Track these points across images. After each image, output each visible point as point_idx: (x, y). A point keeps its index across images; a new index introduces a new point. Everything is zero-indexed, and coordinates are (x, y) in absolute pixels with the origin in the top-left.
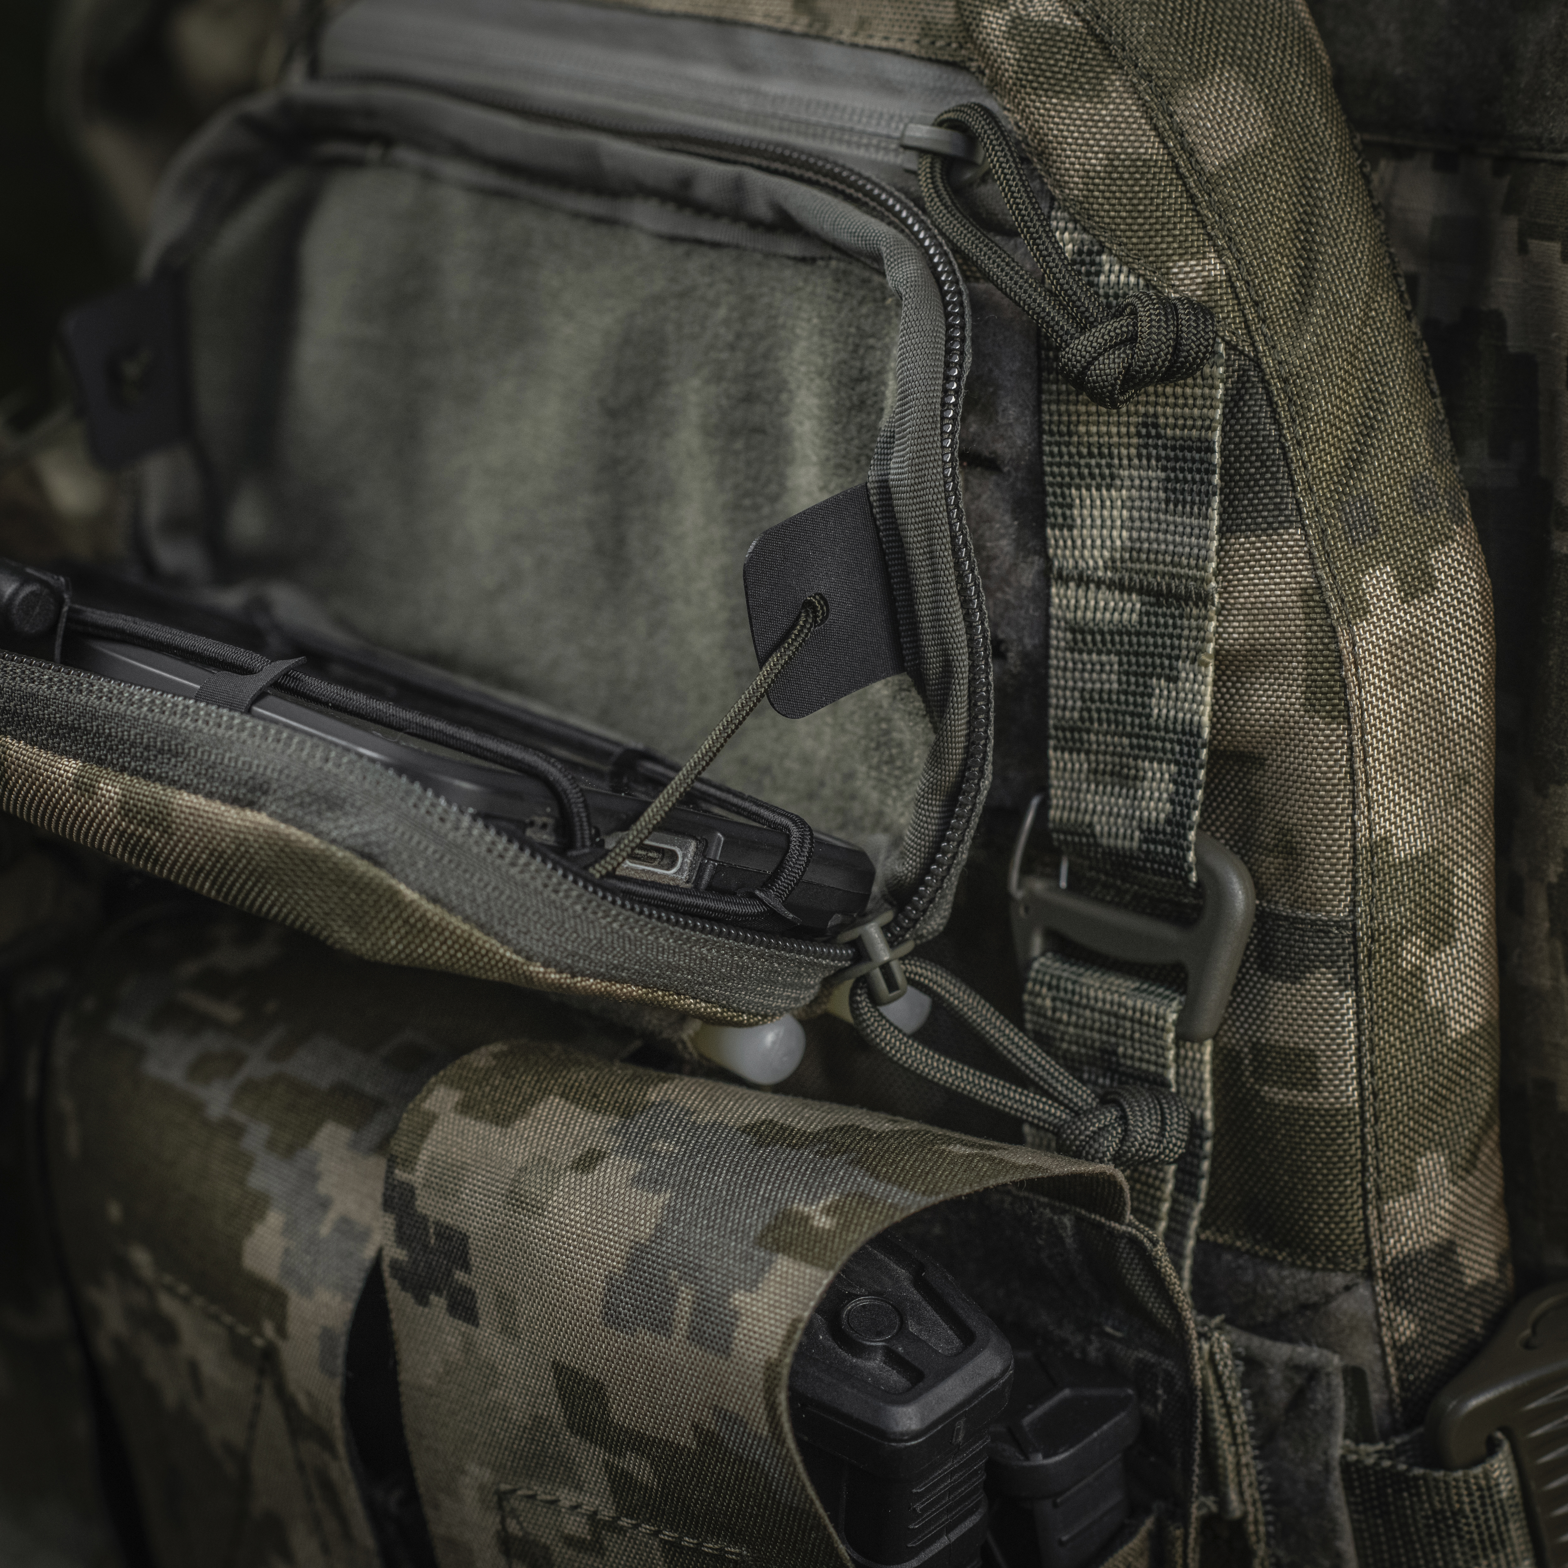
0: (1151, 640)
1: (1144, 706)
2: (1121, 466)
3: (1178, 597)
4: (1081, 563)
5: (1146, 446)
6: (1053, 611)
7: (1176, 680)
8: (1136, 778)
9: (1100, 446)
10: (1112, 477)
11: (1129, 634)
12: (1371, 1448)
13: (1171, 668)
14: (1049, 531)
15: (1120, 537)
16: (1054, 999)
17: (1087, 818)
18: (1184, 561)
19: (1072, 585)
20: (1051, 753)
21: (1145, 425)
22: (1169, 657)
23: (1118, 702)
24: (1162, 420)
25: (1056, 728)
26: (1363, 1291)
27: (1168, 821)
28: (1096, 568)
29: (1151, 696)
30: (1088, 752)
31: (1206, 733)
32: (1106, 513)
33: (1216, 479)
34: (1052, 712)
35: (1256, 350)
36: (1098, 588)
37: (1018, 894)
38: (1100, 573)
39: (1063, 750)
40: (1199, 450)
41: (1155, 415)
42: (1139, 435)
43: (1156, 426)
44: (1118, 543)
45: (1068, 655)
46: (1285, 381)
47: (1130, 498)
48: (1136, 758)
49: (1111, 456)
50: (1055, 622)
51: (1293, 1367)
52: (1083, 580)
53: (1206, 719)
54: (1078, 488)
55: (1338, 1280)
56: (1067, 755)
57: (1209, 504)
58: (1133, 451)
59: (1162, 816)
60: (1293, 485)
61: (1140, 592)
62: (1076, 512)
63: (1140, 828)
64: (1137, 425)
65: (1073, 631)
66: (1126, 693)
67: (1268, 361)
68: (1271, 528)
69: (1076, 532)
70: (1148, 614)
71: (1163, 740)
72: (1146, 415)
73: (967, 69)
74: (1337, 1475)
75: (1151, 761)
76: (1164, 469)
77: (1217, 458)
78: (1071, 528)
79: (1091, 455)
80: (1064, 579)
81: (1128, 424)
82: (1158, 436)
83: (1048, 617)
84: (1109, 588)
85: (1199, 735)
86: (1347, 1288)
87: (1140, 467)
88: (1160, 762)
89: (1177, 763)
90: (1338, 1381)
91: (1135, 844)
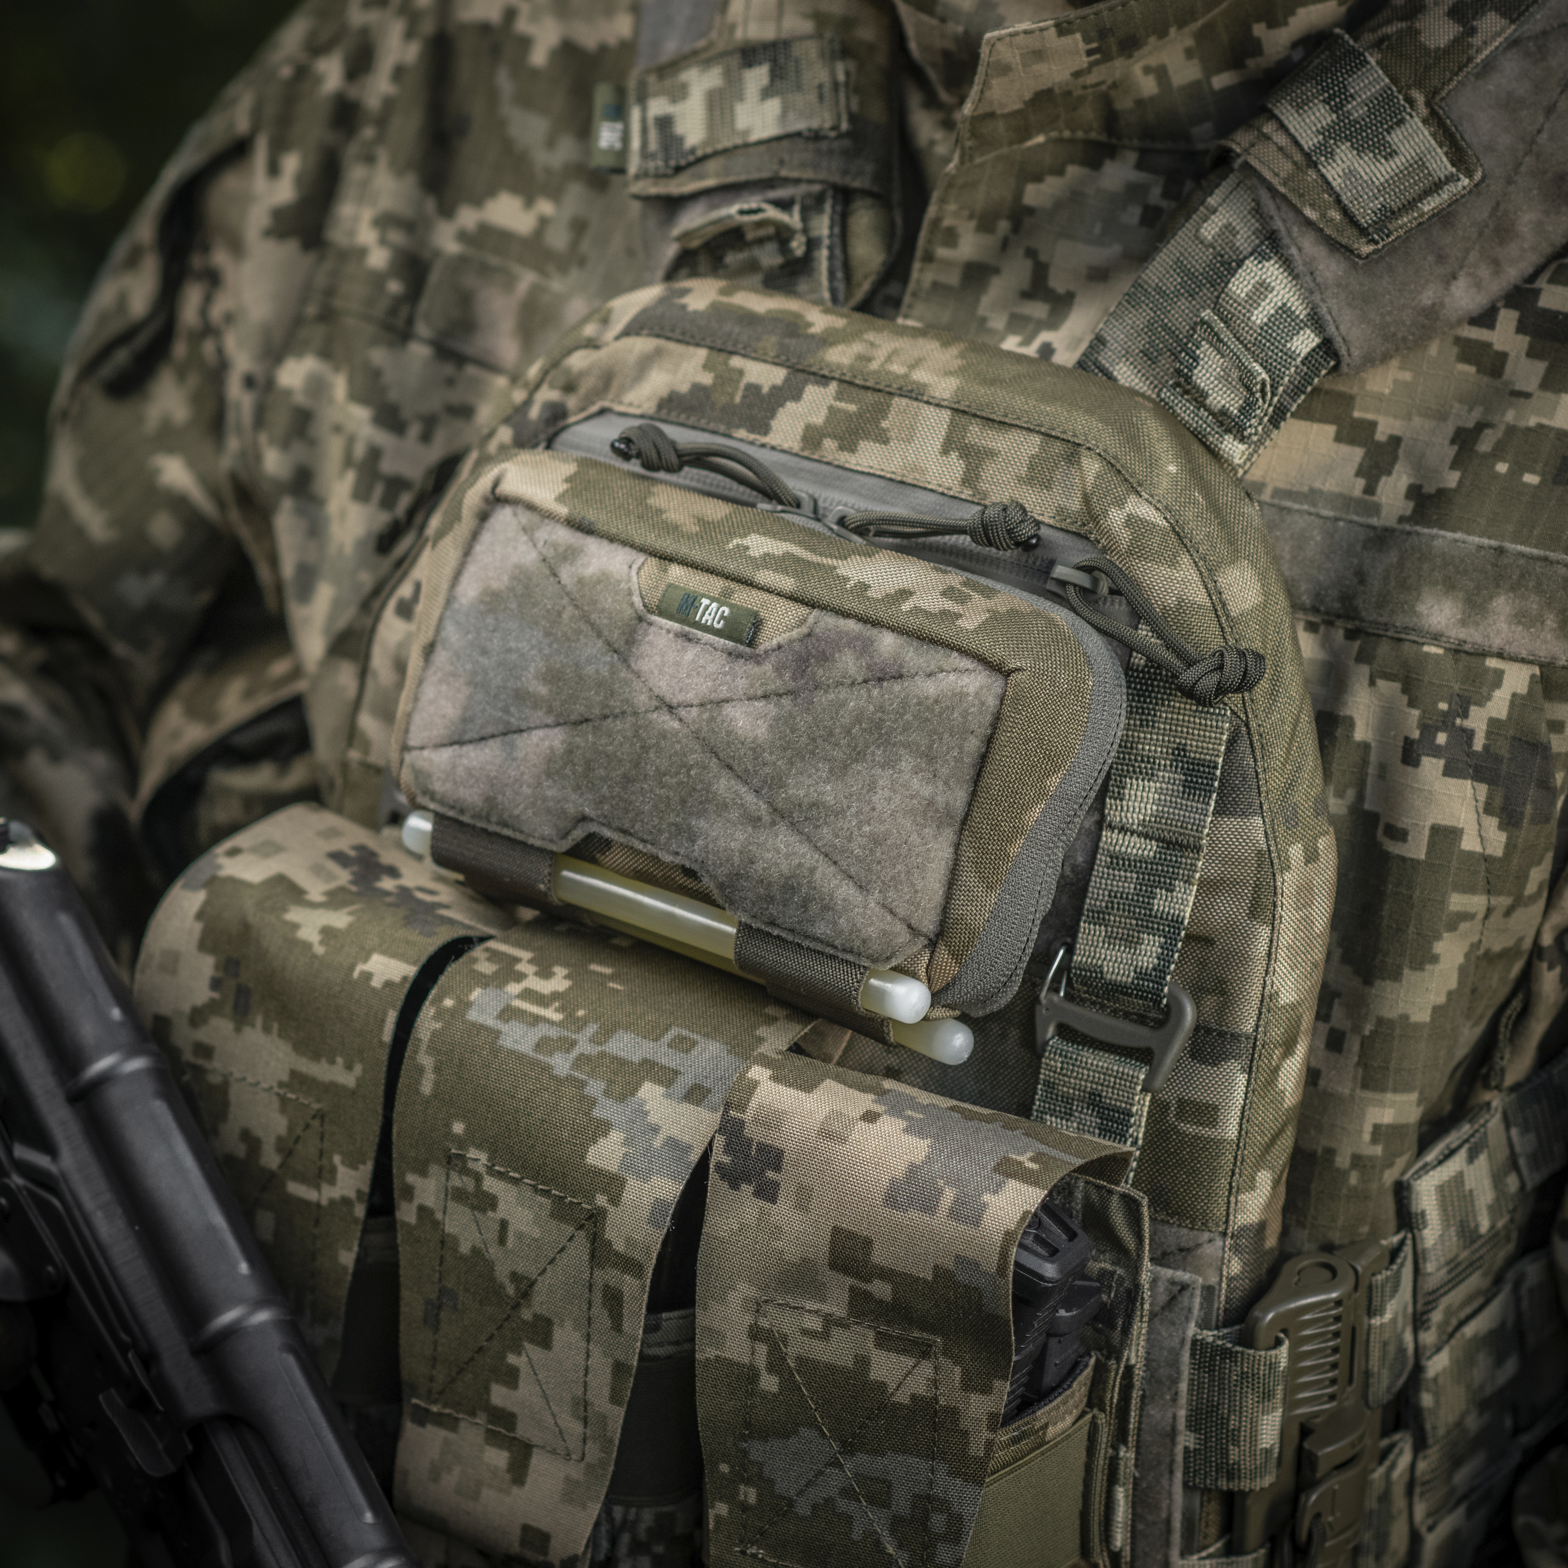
0: (1160, 868)
1: (1148, 903)
2: (1159, 770)
3: (1181, 846)
4: (1124, 820)
5: (1176, 761)
6: (1101, 845)
7: (1172, 891)
8: (1137, 943)
9: (1148, 757)
10: (1152, 775)
11: (1146, 863)
12: (1210, 1333)
13: (1170, 884)
14: (1108, 800)
15: (1151, 808)
16: (1062, 1063)
17: (1100, 962)
18: (1190, 827)
19: (1116, 831)
20: (1082, 924)
21: (1178, 749)
22: (1170, 878)
23: (1132, 900)
24: (1189, 748)
25: (1088, 910)
26: (1219, 1243)
27: (1154, 969)
28: (1132, 824)
29: (1154, 898)
30: (1106, 926)
31: (1186, 922)
32: (1145, 794)
33: (1216, 784)
34: (1088, 901)
35: (1247, 716)
36: (1132, 835)
37: (1044, 1002)
38: (1135, 827)
39: (1089, 923)
40: (1209, 767)
41: (1185, 745)
42: (1173, 754)
43: (1184, 750)
44: (1149, 812)
45: (1106, 870)
46: (1261, 735)
47: (1161, 788)
48: (1139, 932)
49: (1154, 763)
50: (1101, 851)
51: (1173, 1282)
52: (1123, 829)
53: (1187, 915)
54: (1131, 778)
55: (1206, 1236)
56: (1092, 926)
57: (1210, 797)
58: (1168, 763)
59: (1151, 966)
60: (1259, 793)
61: (1157, 840)
62: (1127, 791)
63: (1135, 972)
64: (1173, 749)
65: (1111, 857)
66: (1138, 895)
67: (1253, 724)
68: (1244, 814)
69: (1124, 803)
70: (1160, 853)
71: (1158, 924)
72: (1179, 744)
73: (1087, 538)
74: (1188, 1346)
75: (1149, 934)
76: (1185, 774)
77: (1218, 773)
78: (1121, 800)
79: (1142, 761)
80: (1111, 827)
81: (1167, 747)
82: (1185, 756)
83: (1097, 847)
84: (1139, 836)
85: (1182, 923)
86: (1210, 1241)
87: (1171, 771)
88: (1154, 935)
89: (1165, 937)
90: (1198, 1292)
91: (1130, 980)
